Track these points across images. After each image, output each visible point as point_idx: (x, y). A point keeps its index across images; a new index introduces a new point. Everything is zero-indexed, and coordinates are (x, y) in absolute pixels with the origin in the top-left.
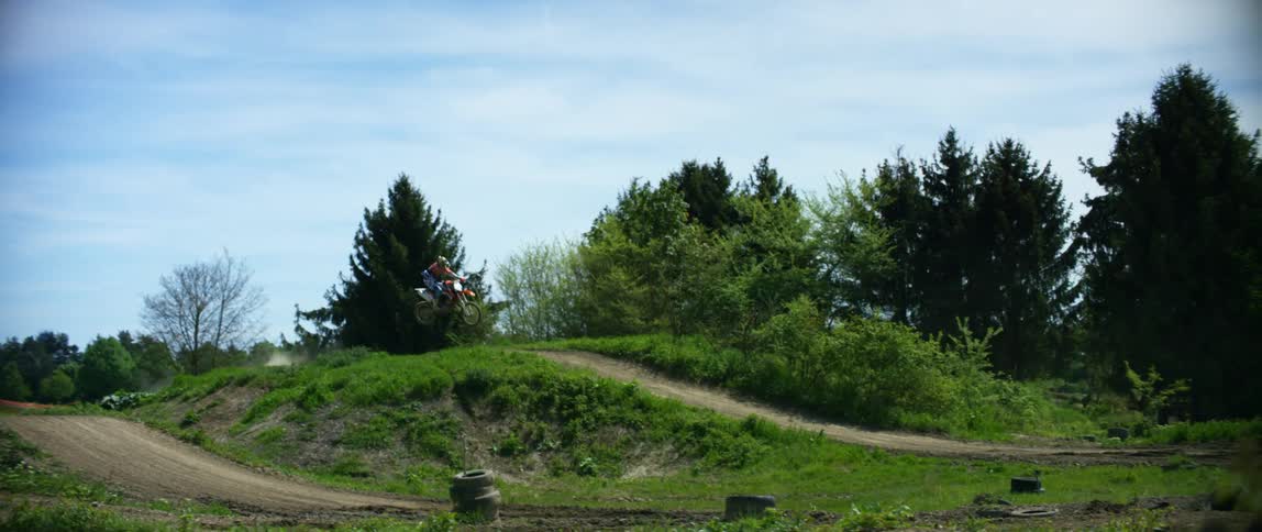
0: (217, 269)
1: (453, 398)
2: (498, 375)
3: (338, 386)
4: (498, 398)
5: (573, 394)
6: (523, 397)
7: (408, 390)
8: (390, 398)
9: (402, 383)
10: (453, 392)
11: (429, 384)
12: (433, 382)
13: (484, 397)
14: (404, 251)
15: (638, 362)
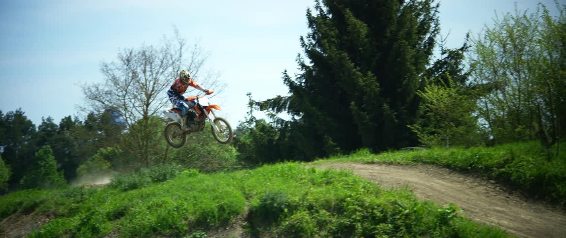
0: (166, 52)
1: (243, 227)
2: (297, 199)
3: (119, 214)
4: (292, 226)
5: (376, 221)
6: (321, 225)
7: (192, 218)
8: (170, 227)
9: (186, 210)
10: (246, 220)
11: (216, 210)
12: (221, 208)
13: (278, 225)
14: (363, 29)
15: (490, 178)
